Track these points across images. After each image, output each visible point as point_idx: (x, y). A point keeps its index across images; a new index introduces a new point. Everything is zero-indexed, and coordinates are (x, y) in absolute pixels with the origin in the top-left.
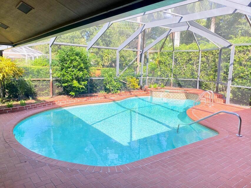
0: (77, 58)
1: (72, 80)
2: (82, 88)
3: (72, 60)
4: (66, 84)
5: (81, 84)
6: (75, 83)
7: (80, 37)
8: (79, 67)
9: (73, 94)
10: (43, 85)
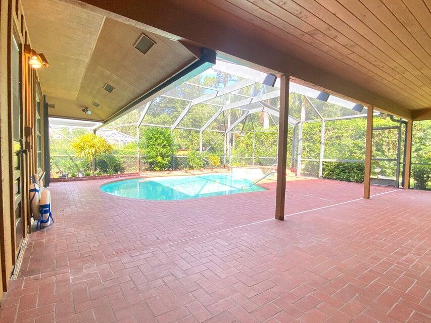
0: (161, 136)
1: (157, 156)
2: (166, 164)
3: (157, 139)
4: (151, 160)
5: (164, 160)
6: (159, 159)
7: (171, 122)
8: (162, 145)
9: (158, 169)
10: (130, 162)
